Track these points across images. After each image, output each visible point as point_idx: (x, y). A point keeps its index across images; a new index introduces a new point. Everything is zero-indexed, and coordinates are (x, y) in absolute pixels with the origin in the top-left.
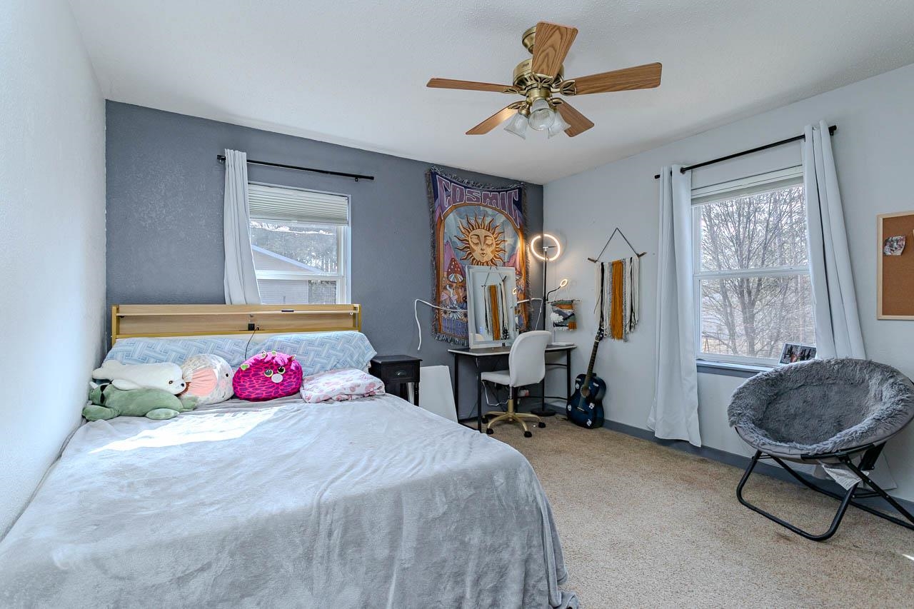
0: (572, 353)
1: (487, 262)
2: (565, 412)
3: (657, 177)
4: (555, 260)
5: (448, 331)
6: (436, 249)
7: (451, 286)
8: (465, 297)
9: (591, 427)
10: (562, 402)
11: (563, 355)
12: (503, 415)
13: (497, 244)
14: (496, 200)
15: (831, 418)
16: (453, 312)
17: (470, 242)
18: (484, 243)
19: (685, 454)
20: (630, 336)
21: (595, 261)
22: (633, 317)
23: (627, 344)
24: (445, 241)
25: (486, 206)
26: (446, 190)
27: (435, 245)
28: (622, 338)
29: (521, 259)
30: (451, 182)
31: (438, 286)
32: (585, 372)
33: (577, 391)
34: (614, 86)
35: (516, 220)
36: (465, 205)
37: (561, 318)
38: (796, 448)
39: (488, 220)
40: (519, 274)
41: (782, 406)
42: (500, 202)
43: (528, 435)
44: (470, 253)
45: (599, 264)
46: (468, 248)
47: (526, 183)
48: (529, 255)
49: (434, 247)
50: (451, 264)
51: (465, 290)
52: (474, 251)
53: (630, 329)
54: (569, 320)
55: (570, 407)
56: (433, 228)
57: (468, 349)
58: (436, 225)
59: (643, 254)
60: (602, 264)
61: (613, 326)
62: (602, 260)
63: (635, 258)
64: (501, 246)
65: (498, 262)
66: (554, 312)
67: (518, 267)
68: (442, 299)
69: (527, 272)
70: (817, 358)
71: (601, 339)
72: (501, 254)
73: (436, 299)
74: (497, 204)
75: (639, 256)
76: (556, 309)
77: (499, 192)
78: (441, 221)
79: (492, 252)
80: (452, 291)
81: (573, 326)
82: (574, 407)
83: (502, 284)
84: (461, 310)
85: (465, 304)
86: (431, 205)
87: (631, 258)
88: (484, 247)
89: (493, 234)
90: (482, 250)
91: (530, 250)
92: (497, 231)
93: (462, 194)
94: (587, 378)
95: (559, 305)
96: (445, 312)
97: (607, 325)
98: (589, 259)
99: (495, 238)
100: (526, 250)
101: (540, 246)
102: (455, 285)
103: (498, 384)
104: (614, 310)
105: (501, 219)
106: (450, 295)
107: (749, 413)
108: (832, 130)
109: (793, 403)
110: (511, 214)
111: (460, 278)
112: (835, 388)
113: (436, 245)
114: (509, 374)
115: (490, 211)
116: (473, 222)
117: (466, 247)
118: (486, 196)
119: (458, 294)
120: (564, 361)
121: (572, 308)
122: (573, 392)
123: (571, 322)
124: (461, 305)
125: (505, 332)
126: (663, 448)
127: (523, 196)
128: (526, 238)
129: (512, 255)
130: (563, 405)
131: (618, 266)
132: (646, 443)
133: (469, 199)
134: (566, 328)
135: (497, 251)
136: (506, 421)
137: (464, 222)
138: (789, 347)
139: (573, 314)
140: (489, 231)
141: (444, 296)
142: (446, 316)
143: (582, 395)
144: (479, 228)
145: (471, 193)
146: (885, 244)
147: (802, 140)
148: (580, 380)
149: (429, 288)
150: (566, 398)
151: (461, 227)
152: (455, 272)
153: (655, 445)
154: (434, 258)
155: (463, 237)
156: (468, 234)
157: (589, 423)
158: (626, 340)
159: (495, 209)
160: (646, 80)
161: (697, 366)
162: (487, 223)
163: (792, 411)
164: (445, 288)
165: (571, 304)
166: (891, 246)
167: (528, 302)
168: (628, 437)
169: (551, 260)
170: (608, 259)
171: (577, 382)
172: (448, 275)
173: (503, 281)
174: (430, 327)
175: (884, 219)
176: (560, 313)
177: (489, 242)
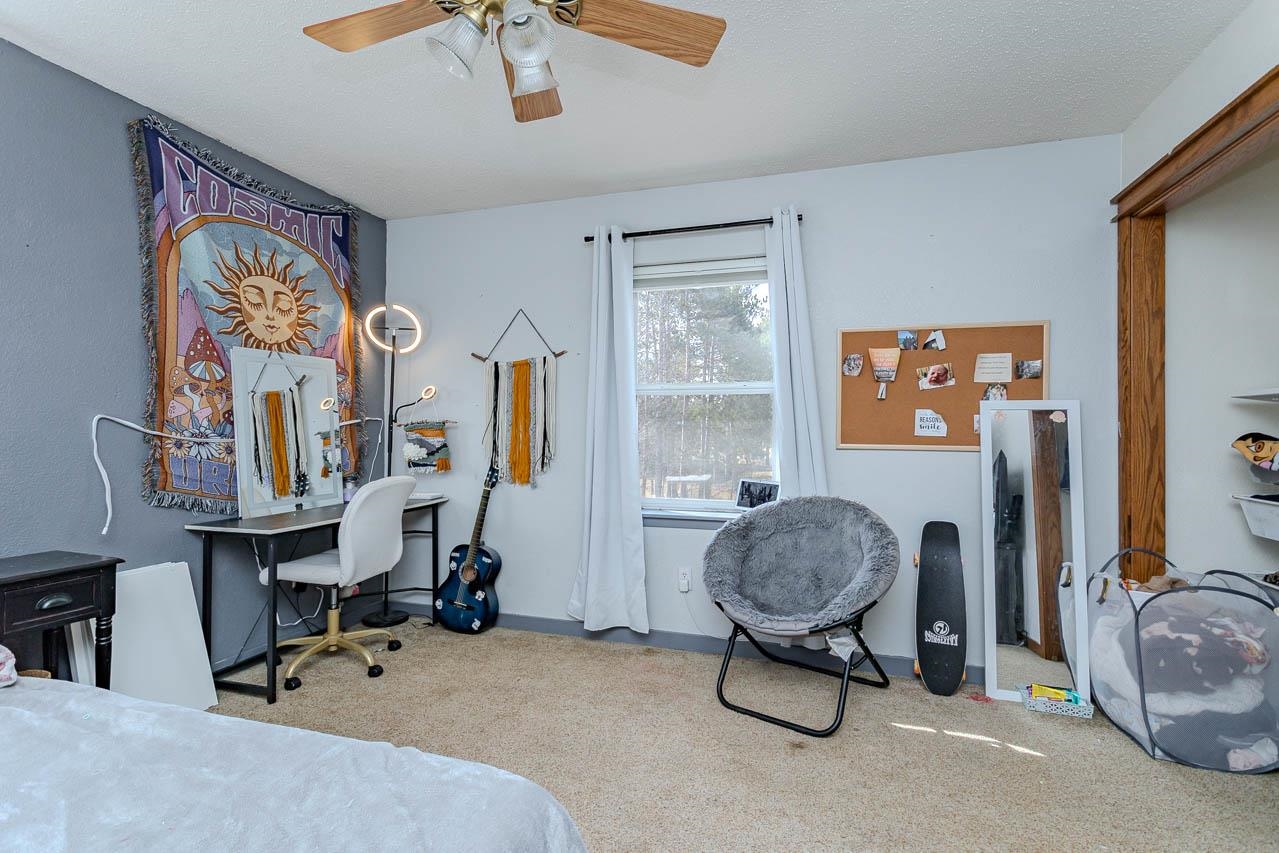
0: (441, 511)
1: (279, 345)
2: (431, 614)
3: (588, 239)
4: (410, 353)
5: (186, 486)
6: (156, 302)
7: (194, 388)
8: (230, 412)
9: (481, 630)
10: (426, 594)
11: (425, 514)
12: (319, 642)
13: (300, 312)
14: (301, 226)
15: (807, 572)
16: (199, 444)
17: (243, 300)
18: (274, 305)
19: (624, 646)
20: (541, 479)
21: (484, 360)
22: (547, 449)
23: (536, 490)
24: (182, 288)
25: (279, 233)
26: (185, 178)
27: (152, 295)
28: (528, 482)
29: (346, 345)
30: (198, 163)
31: (160, 387)
32: (468, 541)
33: (453, 574)
34: (644, 35)
35: (337, 271)
36: (228, 220)
37: (423, 452)
38: (802, 621)
39: (281, 262)
40: (341, 370)
41: (754, 563)
42: (306, 232)
43: (375, 672)
44: (242, 323)
45: (490, 364)
46: (239, 310)
47: (358, 209)
48: (362, 340)
49: (149, 296)
50: (195, 340)
51: (229, 397)
52: (252, 319)
53: (542, 467)
54: (437, 456)
55: (439, 604)
56: (148, 253)
57: (235, 520)
58: (156, 252)
59: (562, 353)
60: (496, 364)
61: (514, 465)
62: (495, 358)
63: (551, 358)
64: (308, 316)
65: (302, 345)
66: (409, 441)
67: (340, 360)
68: (170, 415)
69: (357, 370)
70: (781, 496)
71: (493, 485)
72: (308, 331)
73: (155, 413)
74: (301, 233)
75: (556, 356)
76: (414, 435)
77: (306, 212)
78: (172, 241)
79: (289, 326)
80: (196, 398)
81: (445, 466)
82: (450, 602)
83: (295, 388)
84: (218, 439)
85: (229, 427)
86: (147, 201)
87: (545, 358)
88: (275, 314)
89: (293, 290)
90: (268, 318)
91: (364, 331)
92: (302, 285)
93: (223, 195)
94: (470, 552)
95: (418, 428)
96: (179, 445)
97: (503, 463)
98: (473, 355)
99: (297, 300)
100: (355, 329)
101: (380, 326)
102: (204, 385)
103: (297, 583)
104: (515, 438)
105: (306, 264)
106: (189, 407)
107: (728, 578)
108: (800, 218)
109: (764, 557)
110: (328, 258)
111: (219, 373)
112: (806, 533)
113: (156, 294)
114: (338, 562)
115: (286, 245)
116: (248, 258)
117: (230, 309)
118: (278, 214)
119: (214, 406)
120: (426, 524)
121: (443, 435)
122: (443, 577)
123: (439, 458)
124: (219, 430)
125: (302, 478)
126: (593, 644)
127: (351, 232)
128: (357, 308)
129: (332, 337)
130: (426, 600)
131: (523, 369)
132: (567, 641)
133: (239, 210)
134: (433, 468)
135: (299, 325)
136: (325, 653)
137: (229, 256)
138: (747, 485)
139: (445, 446)
140: (284, 282)
141: (176, 408)
142: (180, 453)
143: (462, 580)
144: (262, 274)
145: (247, 199)
146: (844, 363)
147: (767, 226)
148: (457, 555)
149: (135, 389)
150: (431, 588)
151: (222, 266)
152: (209, 359)
153: (581, 640)
154: (152, 322)
155: (226, 286)
156: (237, 282)
157: (476, 624)
158: (534, 486)
159: (295, 242)
160: (693, 47)
161: (644, 518)
162: (280, 267)
163: (765, 568)
164: (179, 391)
165: (441, 428)
166: (849, 365)
167: (358, 424)
168: (539, 637)
169: (402, 351)
170: (506, 357)
171: (452, 559)
172: (188, 362)
173: (297, 384)
174: (135, 479)
175: (843, 333)
176: (422, 444)
177: (284, 304)
